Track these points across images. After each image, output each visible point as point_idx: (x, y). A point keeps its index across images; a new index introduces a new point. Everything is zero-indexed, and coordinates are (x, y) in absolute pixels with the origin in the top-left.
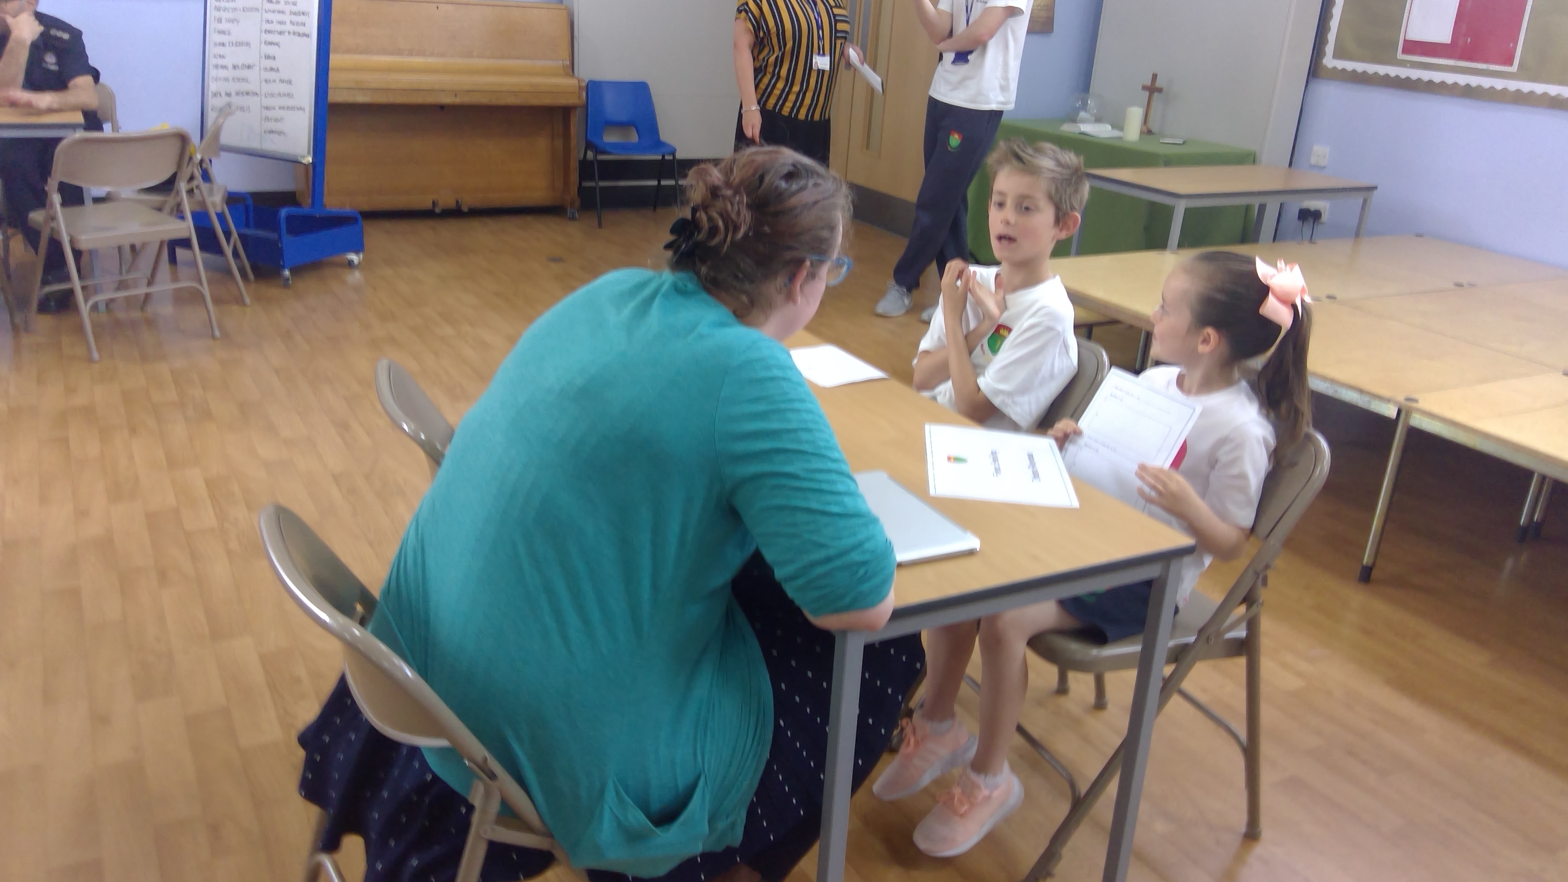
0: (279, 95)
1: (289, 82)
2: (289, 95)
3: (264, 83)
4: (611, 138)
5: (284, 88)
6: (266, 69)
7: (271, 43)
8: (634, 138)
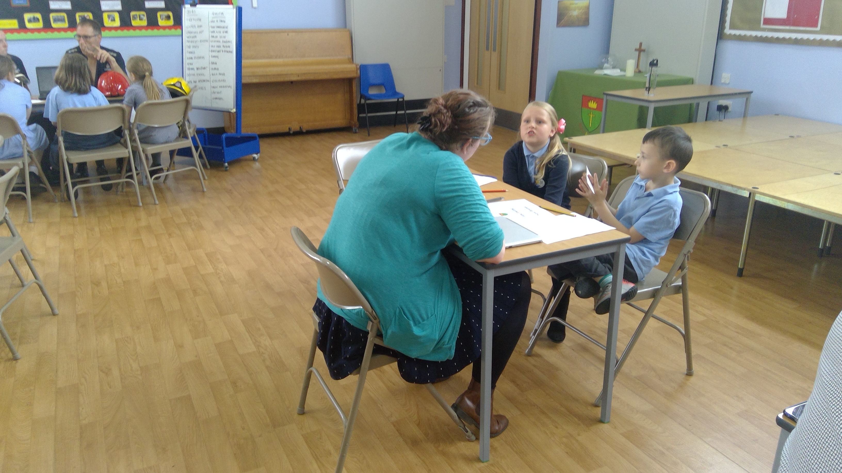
0: (219, 81)
1: (224, 74)
2: (224, 81)
3: (211, 75)
4: (372, 92)
5: (221, 78)
7: (214, 57)
8: (384, 91)
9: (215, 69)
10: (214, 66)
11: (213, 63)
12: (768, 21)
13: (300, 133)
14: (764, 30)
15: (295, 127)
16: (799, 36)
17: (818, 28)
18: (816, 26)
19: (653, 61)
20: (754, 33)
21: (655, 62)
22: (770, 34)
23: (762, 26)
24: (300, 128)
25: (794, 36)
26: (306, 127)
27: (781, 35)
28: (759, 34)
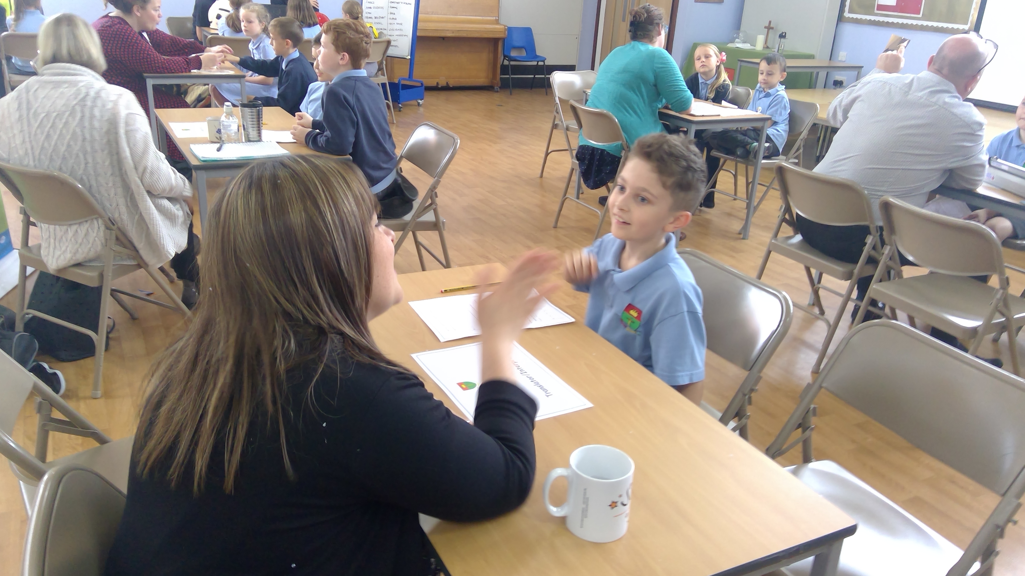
0: (396, 30)
1: (401, 24)
2: (401, 30)
3: (389, 24)
4: (513, 54)
5: (398, 27)
6: (390, 19)
7: (393, 7)
8: (524, 54)
9: (393, 19)
10: (392, 16)
11: (391, 13)
12: (882, 7)
13: (447, 88)
14: (877, 15)
15: (443, 83)
16: (905, 21)
17: (920, 16)
18: (919, 14)
19: (783, 33)
20: (868, 17)
21: (784, 34)
22: (881, 19)
23: (876, 11)
24: (447, 83)
25: (900, 21)
26: (452, 83)
27: (890, 20)
28: (873, 18)
